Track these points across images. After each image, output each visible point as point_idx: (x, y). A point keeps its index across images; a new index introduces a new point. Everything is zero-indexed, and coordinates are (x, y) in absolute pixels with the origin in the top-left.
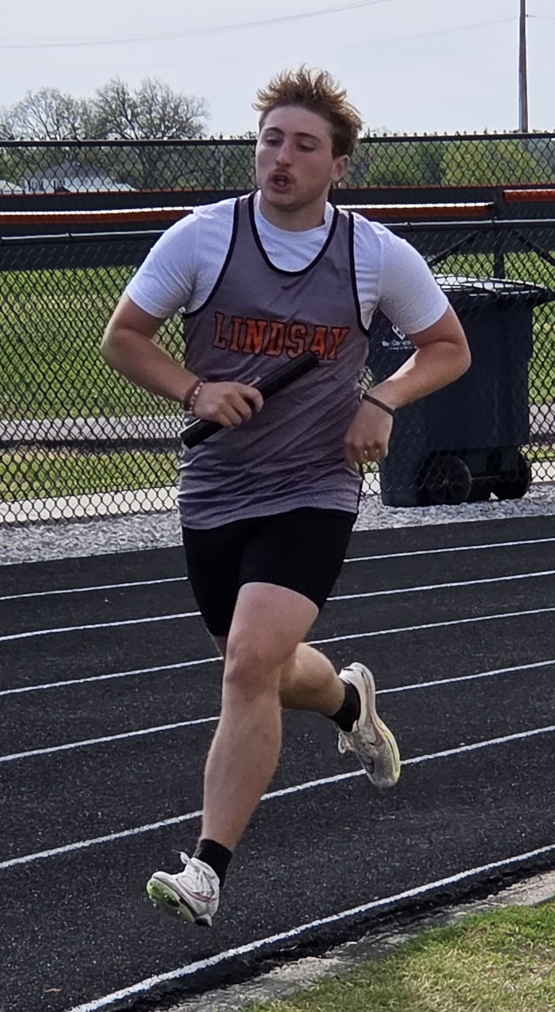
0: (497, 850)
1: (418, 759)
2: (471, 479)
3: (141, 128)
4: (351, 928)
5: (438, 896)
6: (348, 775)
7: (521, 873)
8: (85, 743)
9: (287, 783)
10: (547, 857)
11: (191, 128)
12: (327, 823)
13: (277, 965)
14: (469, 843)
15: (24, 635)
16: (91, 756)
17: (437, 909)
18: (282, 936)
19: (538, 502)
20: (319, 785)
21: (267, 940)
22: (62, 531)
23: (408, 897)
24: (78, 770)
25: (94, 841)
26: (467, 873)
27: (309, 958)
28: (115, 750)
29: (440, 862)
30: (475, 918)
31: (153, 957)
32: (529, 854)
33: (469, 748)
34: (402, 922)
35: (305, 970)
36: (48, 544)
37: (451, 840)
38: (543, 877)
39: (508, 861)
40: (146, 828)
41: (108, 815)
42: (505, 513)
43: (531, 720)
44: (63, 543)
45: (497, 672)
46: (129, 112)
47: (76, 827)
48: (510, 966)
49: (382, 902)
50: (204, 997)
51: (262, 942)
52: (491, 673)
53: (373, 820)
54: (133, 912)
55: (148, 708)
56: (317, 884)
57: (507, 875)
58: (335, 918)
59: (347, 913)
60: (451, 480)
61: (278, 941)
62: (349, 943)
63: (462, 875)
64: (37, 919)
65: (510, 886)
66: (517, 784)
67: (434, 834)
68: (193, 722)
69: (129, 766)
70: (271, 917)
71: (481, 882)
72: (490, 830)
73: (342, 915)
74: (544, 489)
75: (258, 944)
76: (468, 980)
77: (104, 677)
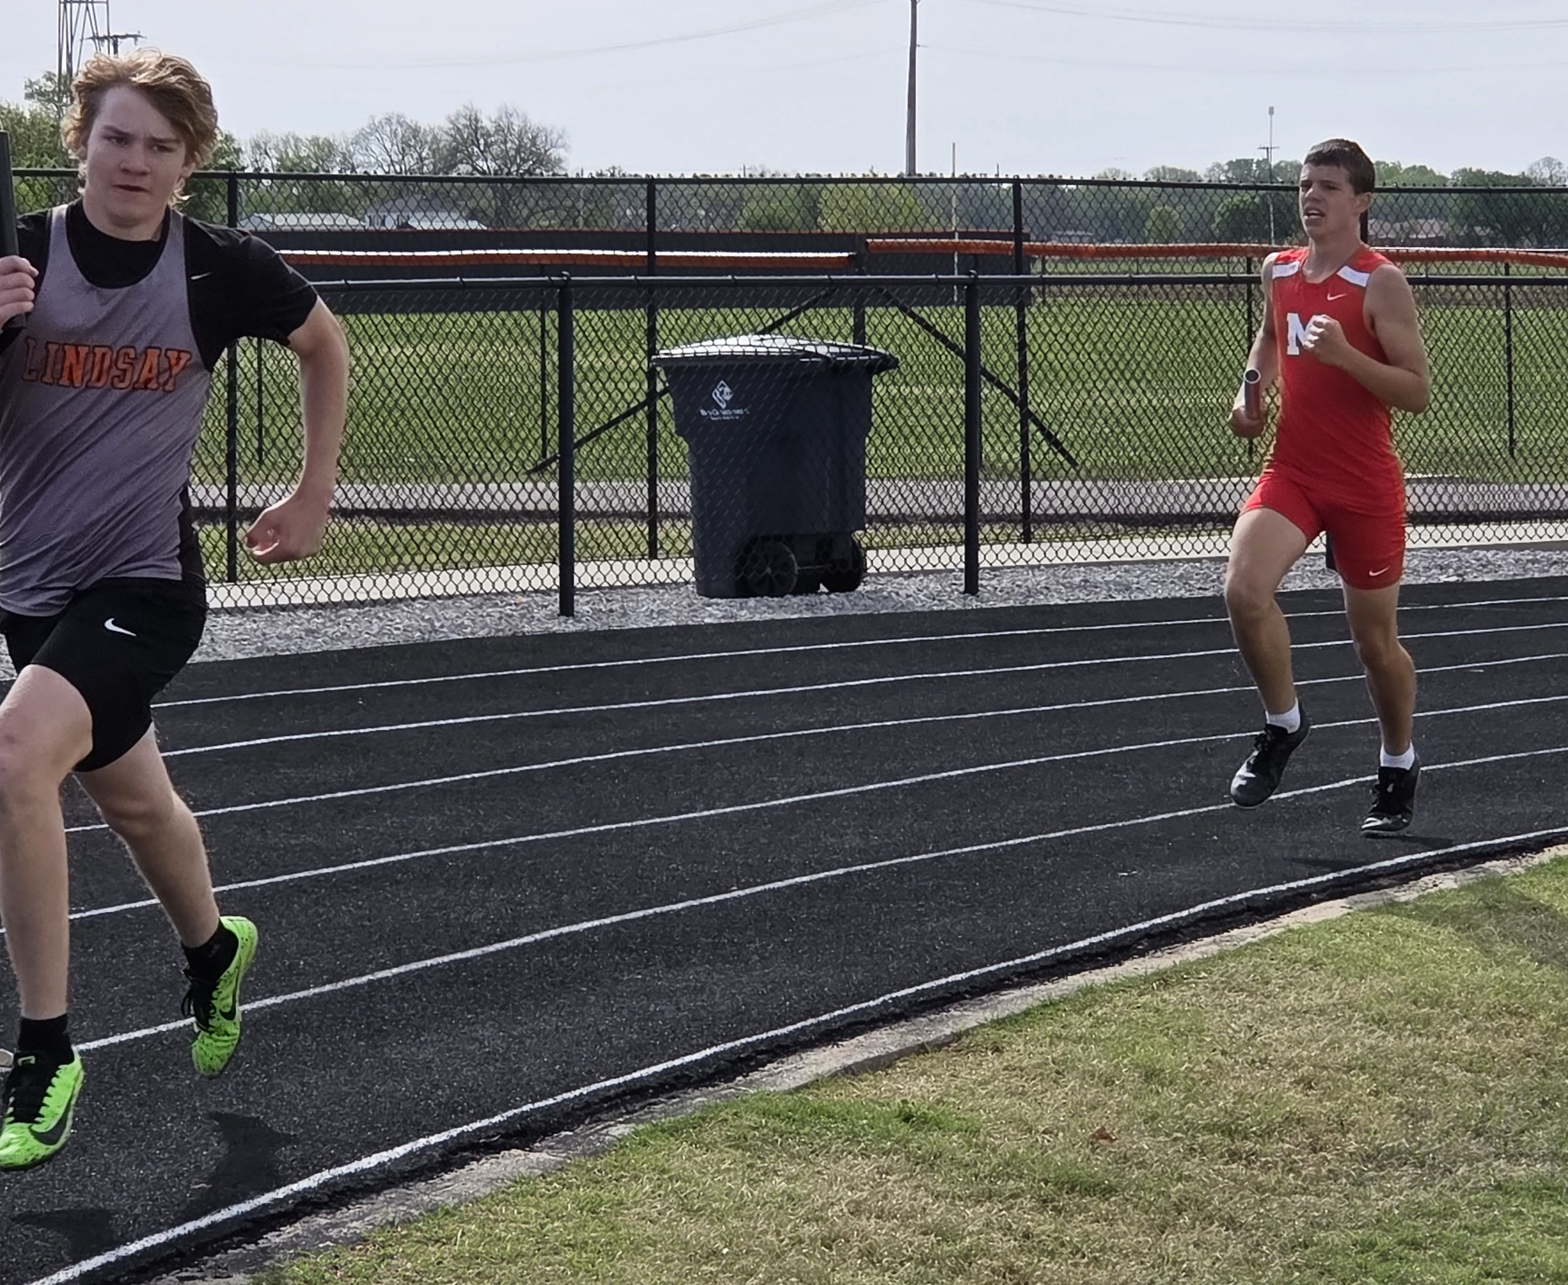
0: (754, 1021)
1: (680, 906)
2: (797, 568)
3: (494, 160)
4: (567, 1115)
5: (676, 1078)
6: (596, 923)
7: (778, 1051)
8: (302, 875)
9: (524, 931)
10: (812, 1032)
11: (549, 161)
12: (562, 982)
13: (473, 1159)
14: (723, 1012)
15: (259, 742)
16: (305, 891)
17: (674, 1093)
18: (485, 1122)
19: (873, 596)
20: (561, 934)
21: (465, 1128)
22: (333, 617)
23: (642, 1077)
24: (288, 907)
25: (288, 997)
26: (715, 1049)
27: (513, 1151)
28: (334, 885)
29: (686, 1035)
30: (717, 1106)
31: (328, 1146)
32: (791, 1028)
33: (741, 893)
34: (630, 1108)
35: (506, 1166)
36: (313, 632)
37: (703, 1007)
38: (804, 1055)
39: (764, 1036)
40: (352, 982)
41: (311, 965)
42: (834, 609)
43: (818, 862)
44: (330, 631)
45: (790, 800)
46: (482, 141)
47: (270, 979)
48: (750, 1166)
49: (608, 1083)
50: (381, 1198)
51: (459, 1130)
52: (783, 801)
53: (616, 979)
54: (317, 1088)
55: (382, 834)
56: (537, 1058)
57: (762, 1052)
58: (551, 1101)
59: (566, 1096)
60: (774, 569)
61: (479, 1129)
62: (564, 1133)
63: (708, 1052)
64: (202, 1094)
65: (764, 1065)
66: (790, 939)
67: (684, 999)
68: (431, 852)
69: (347, 905)
70: (476, 1099)
71: (729, 1061)
72: (750, 997)
73: (559, 1098)
74: (883, 581)
75: (454, 1132)
76: (698, 1185)
77: (340, 794)
